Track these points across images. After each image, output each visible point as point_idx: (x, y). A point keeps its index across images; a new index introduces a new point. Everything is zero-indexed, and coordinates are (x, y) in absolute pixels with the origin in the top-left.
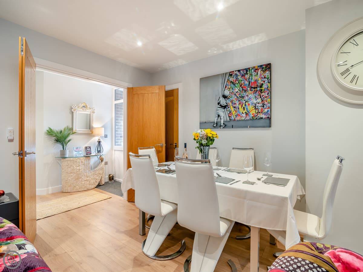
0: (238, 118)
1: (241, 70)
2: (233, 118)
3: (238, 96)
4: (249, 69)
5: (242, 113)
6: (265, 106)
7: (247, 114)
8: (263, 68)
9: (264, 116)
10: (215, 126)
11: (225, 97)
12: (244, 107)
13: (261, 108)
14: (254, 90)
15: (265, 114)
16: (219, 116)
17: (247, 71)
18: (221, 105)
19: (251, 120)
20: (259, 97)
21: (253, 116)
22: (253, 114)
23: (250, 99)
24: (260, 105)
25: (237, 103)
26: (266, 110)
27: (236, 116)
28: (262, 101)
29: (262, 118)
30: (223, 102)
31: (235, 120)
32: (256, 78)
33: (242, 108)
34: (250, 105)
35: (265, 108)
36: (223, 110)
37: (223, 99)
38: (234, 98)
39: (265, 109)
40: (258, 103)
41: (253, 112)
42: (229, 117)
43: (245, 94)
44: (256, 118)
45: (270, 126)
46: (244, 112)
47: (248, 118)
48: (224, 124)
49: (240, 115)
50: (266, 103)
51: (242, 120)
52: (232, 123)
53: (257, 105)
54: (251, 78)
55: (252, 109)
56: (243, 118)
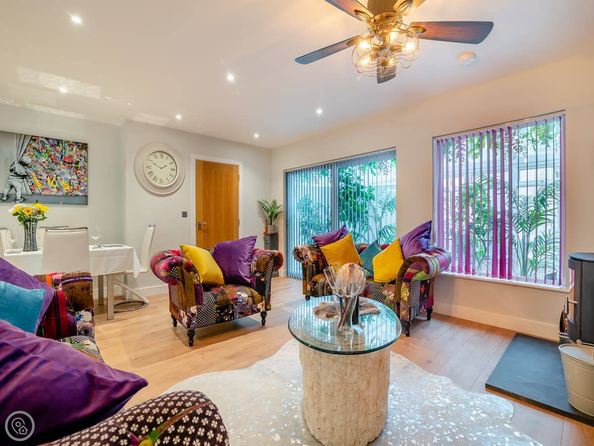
0: (46, 192)
1: (51, 139)
2: (37, 192)
3: (46, 168)
4: (62, 141)
5: (52, 187)
7: (58, 189)
8: (79, 146)
9: (80, 194)
10: (4, 199)
11: (23, 164)
12: (55, 181)
13: (77, 185)
14: (68, 165)
15: (81, 191)
16: (12, 186)
17: (58, 143)
18: (16, 174)
19: (64, 196)
20: (75, 173)
21: (66, 192)
22: (67, 190)
23: (62, 173)
25: (45, 176)
26: (83, 188)
27: (43, 190)
28: (78, 178)
29: (78, 195)
30: (21, 170)
31: (40, 194)
32: (71, 153)
33: (52, 182)
34: (63, 180)
36: (21, 180)
37: (21, 166)
38: (39, 169)
39: (82, 186)
40: (74, 180)
41: (67, 188)
42: (31, 190)
43: (55, 166)
44: (70, 195)
45: (87, 204)
46: (54, 186)
47: (60, 193)
48: (22, 197)
49: (48, 190)
50: (82, 181)
51: (52, 195)
52: (36, 197)
53: (72, 181)
54: (63, 151)
55: (65, 185)
56: (54, 194)
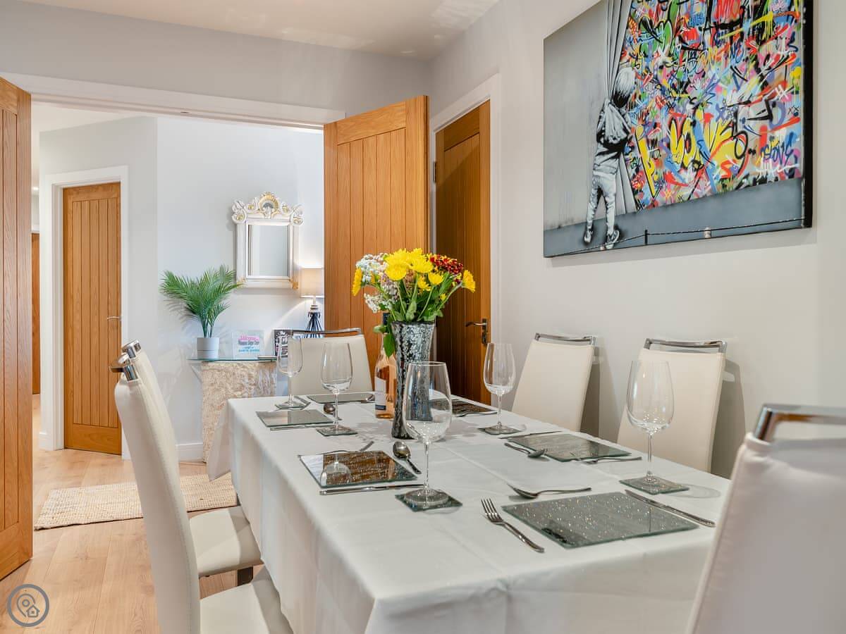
0: (667, 195)
2: (647, 196)
3: (667, 85)
5: (683, 166)
6: (777, 113)
7: (699, 168)
9: (769, 169)
10: (588, 239)
11: (620, 100)
12: (688, 135)
13: (756, 126)
14: (728, 36)
15: (779, 154)
16: (600, 192)
18: (606, 144)
19: (715, 195)
20: (751, 66)
21: (724, 173)
22: (723, 166)
23: (713, 87)
24: (752, 111)
25: (663, 118)
26: (781, 135)
27: (659, 184)
28: (765, 86)
29: (763, 181)
30: (614, 125)
31: (653, 205)
33: (683, 139)
34: (713, 120)
35: (775, 122)
36: (614, 163)
37: (615, 109)
38: (650, 99)
39: (778, 127)
40: (748, 103)
41: (726, 154)
42: (635, 192)
43: (690, 67)
44: (735, 186)
45: (808, 221)
46: (688, 159)
47: (705, 188)
48: (616, 228)
49: (672, 181)
50: (781, 93)
51: (681, 202)
52: (647, 221)
53: (743, 111)
55: (720, 139)
56: (685, 193)
